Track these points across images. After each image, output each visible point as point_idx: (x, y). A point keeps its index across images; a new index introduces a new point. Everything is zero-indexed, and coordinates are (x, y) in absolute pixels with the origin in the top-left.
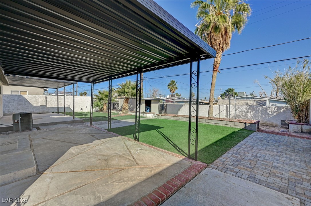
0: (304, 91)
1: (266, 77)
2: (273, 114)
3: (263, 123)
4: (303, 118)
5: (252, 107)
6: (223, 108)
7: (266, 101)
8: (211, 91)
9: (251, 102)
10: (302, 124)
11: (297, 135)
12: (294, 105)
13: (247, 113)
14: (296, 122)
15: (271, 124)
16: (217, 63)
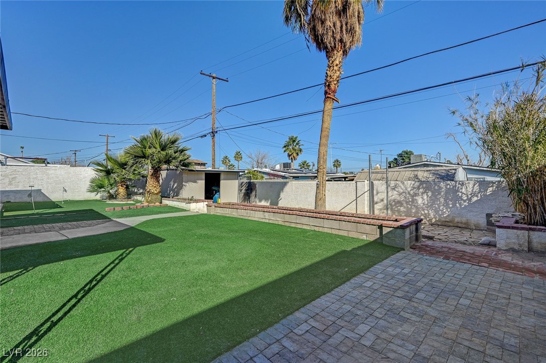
0: (537, 142)
1: (454, 113)
2: (470, 200)
3: (448, 220)
4: (535, 209)
5: (425, 185)
6: (365, 187)
7: (455, 170)
8: (321, 148)
9: (422, 174)
10: (531, 229)
11: (517, 261)
12: (514, 178)
13: (415, 198)
14: (517, 222)
15: (465, 224)
16: (332, 80)
